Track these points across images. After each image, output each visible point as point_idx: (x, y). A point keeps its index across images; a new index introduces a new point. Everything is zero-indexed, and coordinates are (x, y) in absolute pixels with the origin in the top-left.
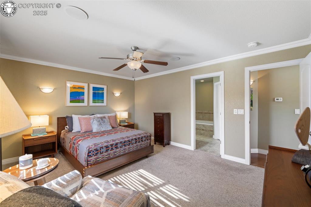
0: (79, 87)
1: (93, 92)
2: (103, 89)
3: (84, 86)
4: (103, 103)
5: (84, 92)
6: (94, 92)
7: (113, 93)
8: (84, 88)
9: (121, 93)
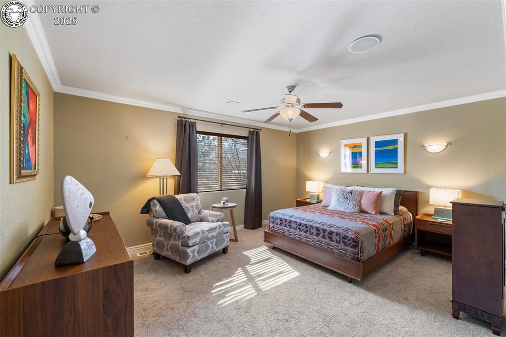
0: (354, 146)
1: (376, 150)
2: (395, 142)
3: (361, 143)
4: (397, 168)
5: (361, 152)
6: (378, 149)
7: (423, 146)
8: (361, 146)
9: (449, 144)
